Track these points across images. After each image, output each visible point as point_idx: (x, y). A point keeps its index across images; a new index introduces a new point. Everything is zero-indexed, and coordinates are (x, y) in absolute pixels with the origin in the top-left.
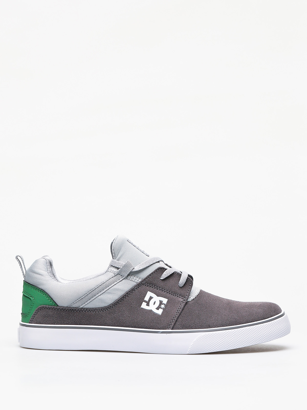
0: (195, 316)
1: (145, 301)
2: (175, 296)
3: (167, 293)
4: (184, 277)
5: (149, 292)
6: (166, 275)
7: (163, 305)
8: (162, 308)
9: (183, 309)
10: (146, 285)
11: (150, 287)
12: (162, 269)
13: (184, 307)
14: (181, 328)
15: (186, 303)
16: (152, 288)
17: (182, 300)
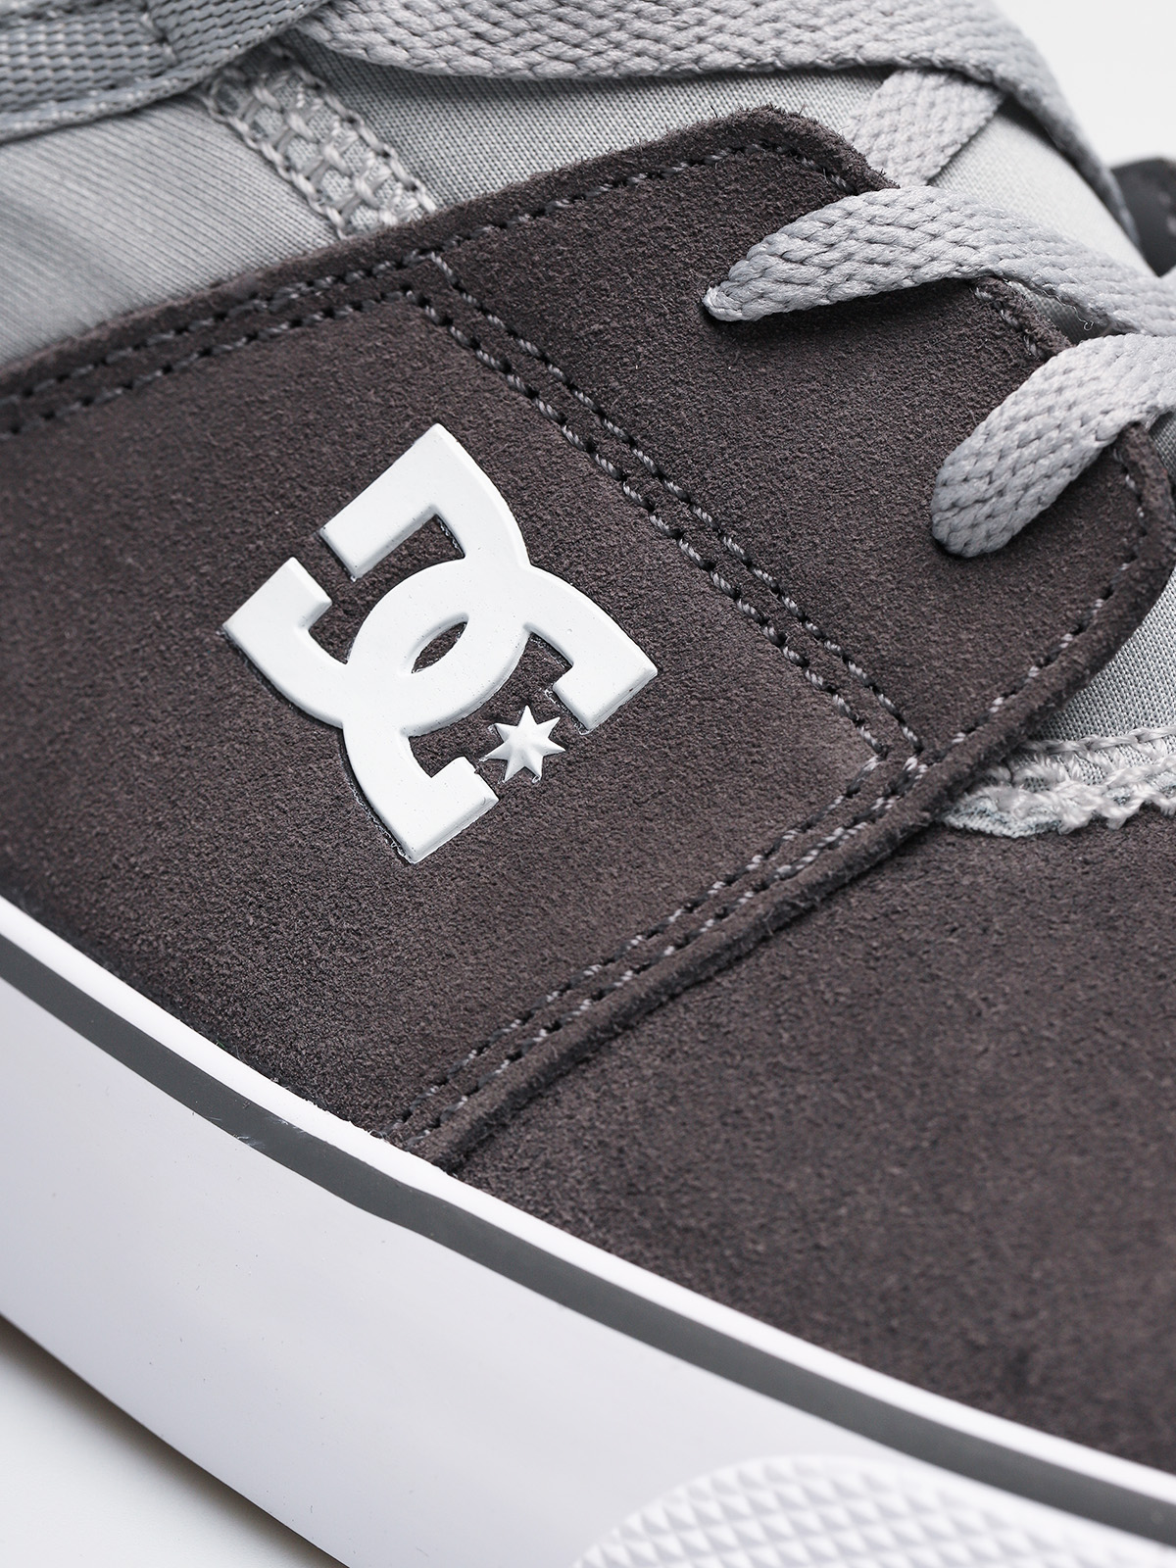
0: (910, 1110)
1: (325, 565)
2: (804, 664)
3: (709, 567)
4: (1059, 414)
5: (438, 436)
6: (805, 272)
7: (540, 718)
8: (491, 772)
9: (791, 918)
10: (447, 322)
11: (507, 369)
12: (793, 153)
13: (833, 889)
14: (589, 1201)
15: (907, 844)
16: (532, 394)
17: (873, 763)
